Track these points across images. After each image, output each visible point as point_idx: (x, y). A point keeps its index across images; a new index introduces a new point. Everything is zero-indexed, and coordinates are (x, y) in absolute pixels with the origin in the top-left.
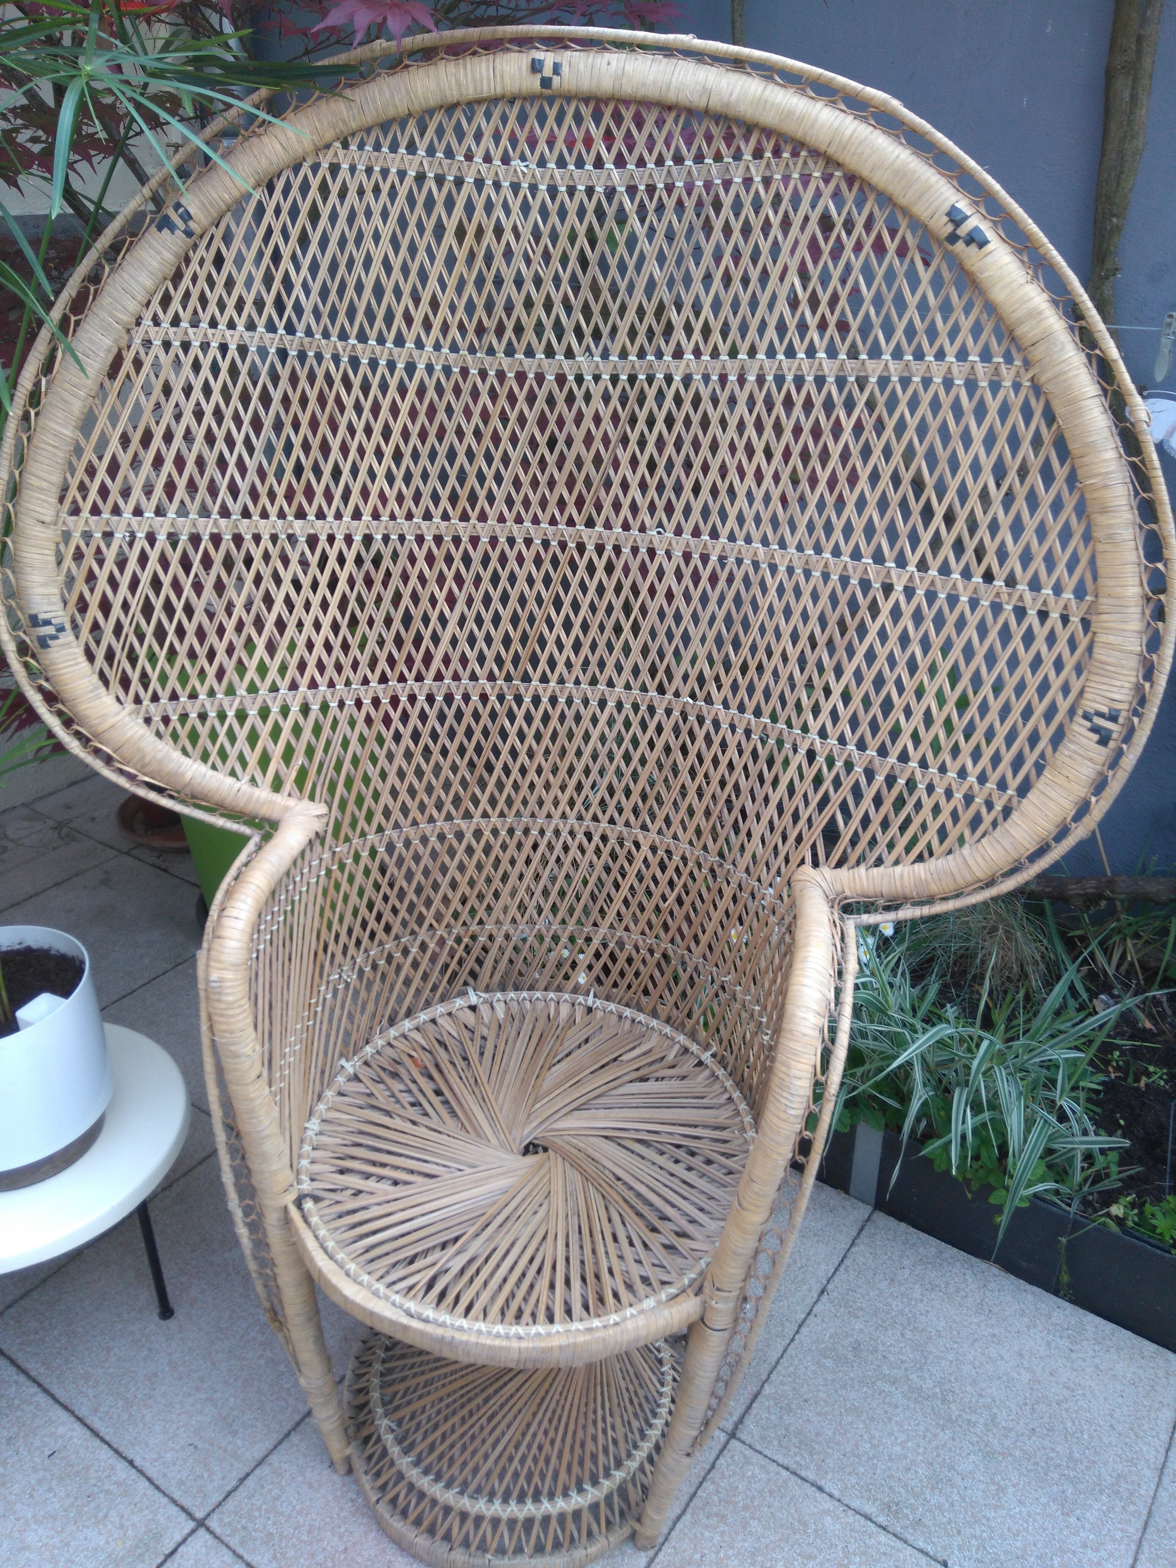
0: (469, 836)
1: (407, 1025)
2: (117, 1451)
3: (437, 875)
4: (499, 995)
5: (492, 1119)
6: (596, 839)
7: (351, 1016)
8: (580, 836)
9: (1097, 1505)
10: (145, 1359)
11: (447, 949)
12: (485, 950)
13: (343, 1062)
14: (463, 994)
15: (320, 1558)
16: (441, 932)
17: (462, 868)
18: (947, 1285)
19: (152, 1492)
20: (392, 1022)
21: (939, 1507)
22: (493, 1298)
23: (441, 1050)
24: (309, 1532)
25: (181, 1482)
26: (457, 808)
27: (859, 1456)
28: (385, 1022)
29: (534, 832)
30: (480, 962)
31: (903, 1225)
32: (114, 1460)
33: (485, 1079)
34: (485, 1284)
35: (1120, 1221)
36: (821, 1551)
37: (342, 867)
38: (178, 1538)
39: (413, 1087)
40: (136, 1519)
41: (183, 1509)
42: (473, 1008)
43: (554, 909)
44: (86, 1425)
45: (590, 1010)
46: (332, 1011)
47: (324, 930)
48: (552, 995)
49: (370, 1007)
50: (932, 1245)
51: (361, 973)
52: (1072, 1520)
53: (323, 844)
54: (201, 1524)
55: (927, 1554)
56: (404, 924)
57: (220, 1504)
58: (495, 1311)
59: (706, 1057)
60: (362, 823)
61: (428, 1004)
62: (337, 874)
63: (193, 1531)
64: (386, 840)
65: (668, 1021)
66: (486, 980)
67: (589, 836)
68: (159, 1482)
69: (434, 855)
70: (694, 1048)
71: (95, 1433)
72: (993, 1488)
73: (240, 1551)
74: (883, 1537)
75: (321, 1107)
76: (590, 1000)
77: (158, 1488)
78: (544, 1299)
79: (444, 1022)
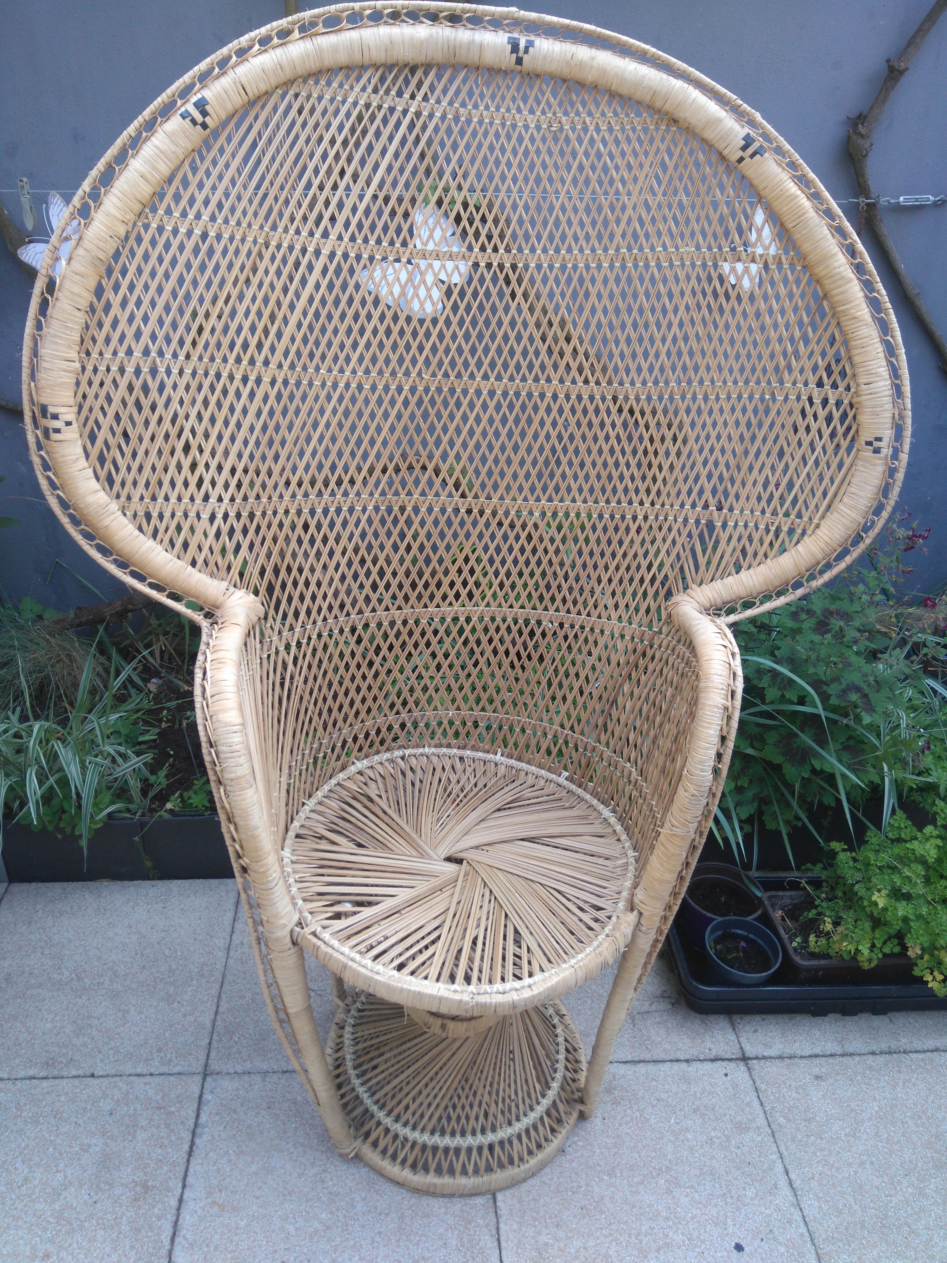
9: (189, 989)
18: (72, 908)
21: (85, 1045)
27: (20, 1045)
31: (34, 885)
35: (171, 811)
50: (57, 888)
52: (175, 1005)
55: (79, 1076)
72: (120, 1014)
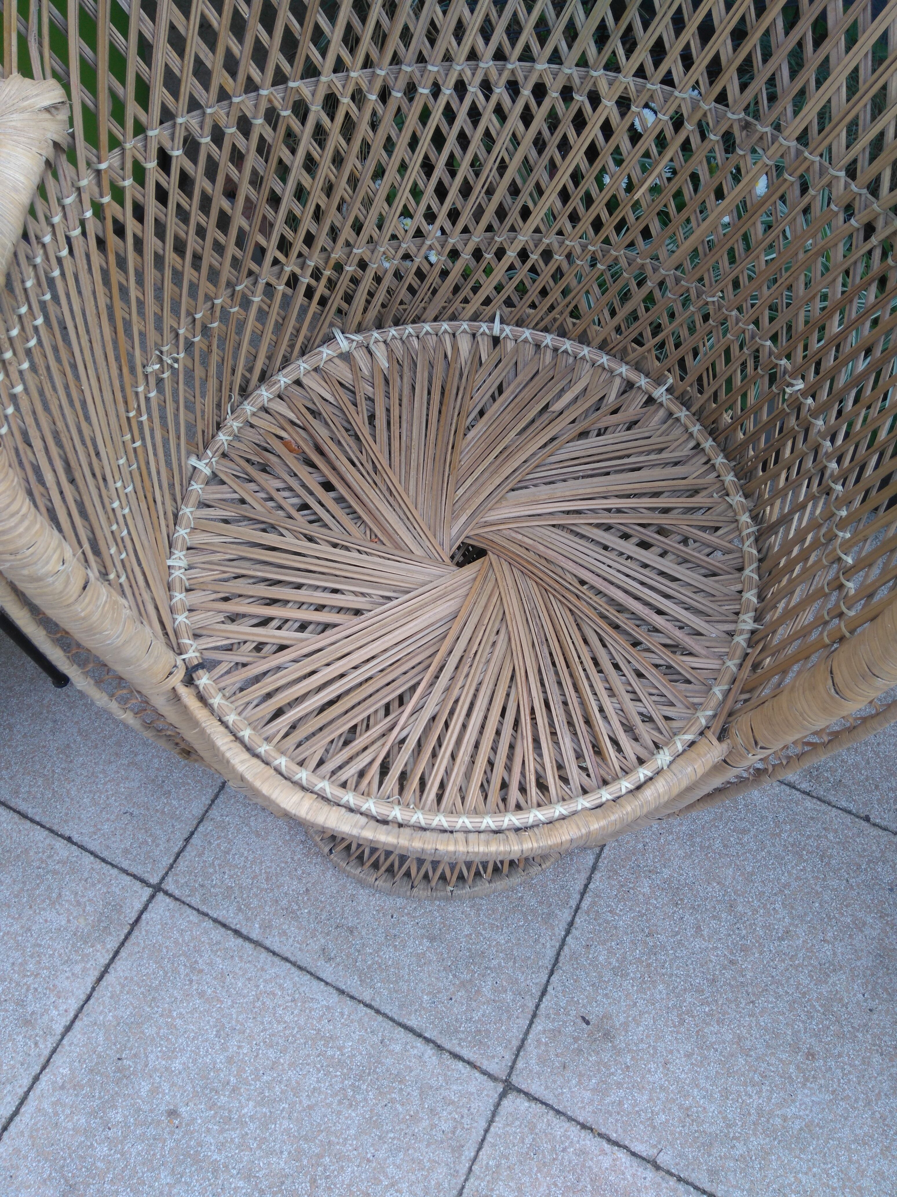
0: (316, 110)
1: (265, 394)
2: (51, 831)
3: (273, 182)
4: (376, 334)
5: (407, 519)
6: (526, 93)
7: (190, 407)
8: (500, 92)
10: (53, 732)
11: (302, 289)
12: (355, 281)
13: (193, 461)
14: (329, 339)
15: (284, 902)
16: (290, 267)
17: (310, 165)
19: (99, 865)
20: (244, 392)
22: (468, 775)
23: (315, 423)
24: (267, 880)
25: (126, 851)
26: (291, 59)
28: (235, 397)
29: (424, 91)
30: (348, 298)
32: (51, 840)
33: (385, 463)
34: (453, 757)
36: (753, 825)
37: (118, 194)
38: (138, 906)
39: (294, 484)
40: (91, 894)
41: (135, 876)
42: (346, 357)
43: (454, 215)
44: (10, 808)
45: (496, 341)
46: (162, 409)
47: (118, 304)
48: (445, 326)
49: (212, 384)
51: (189, 346)
53: (73, 160)
54: (158, 889)
55: (850, 812)
56: (236, 263)
57: (171, 867)
58: (474, 792)
59: (659, 393)
60: (132, 109)
61: (286, 361)
62: (113, 209)
63: (152, 897)
64: (180, 134)
65: (603, 346)
66: (358, 317)
67: (513, 88)
68: (104, 854)
69: (263, 148)
70: (642, 381)
71: (24, 816)
73: (204, 909)
74: (809, 803)
75: (182, 532)
76: (497, 326)
77: (103, 860)
78: (531, 766)
79: (311, 382)
